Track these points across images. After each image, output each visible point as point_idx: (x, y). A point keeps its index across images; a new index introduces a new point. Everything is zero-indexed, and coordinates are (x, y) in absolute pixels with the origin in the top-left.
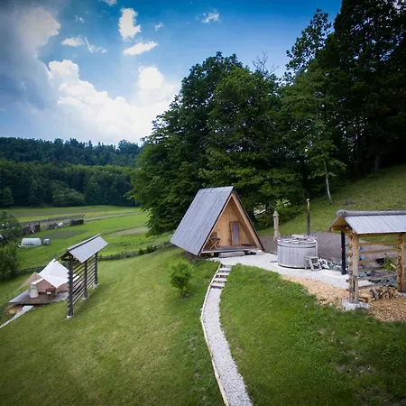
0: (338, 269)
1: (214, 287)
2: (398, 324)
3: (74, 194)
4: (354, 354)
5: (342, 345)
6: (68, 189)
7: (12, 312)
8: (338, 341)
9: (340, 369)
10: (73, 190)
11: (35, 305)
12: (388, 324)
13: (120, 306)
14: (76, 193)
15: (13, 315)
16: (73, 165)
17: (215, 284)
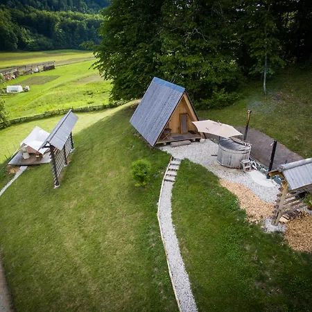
0: (264, 172)
1: (167, 180)
2: (304, 255)
3: (43, 39)
4: (269, 275)
5: (261, 265)
6: (37, 34)
7: (12, 171)
8: (258, 261)
9: (258, 285)
10: (42, 35)
11: (28, 165)
12: (296, 253)
13: (95, 184)
14: (45, 38)
15: (14, 175)
16: (38, 11)
17: (168, 178)
